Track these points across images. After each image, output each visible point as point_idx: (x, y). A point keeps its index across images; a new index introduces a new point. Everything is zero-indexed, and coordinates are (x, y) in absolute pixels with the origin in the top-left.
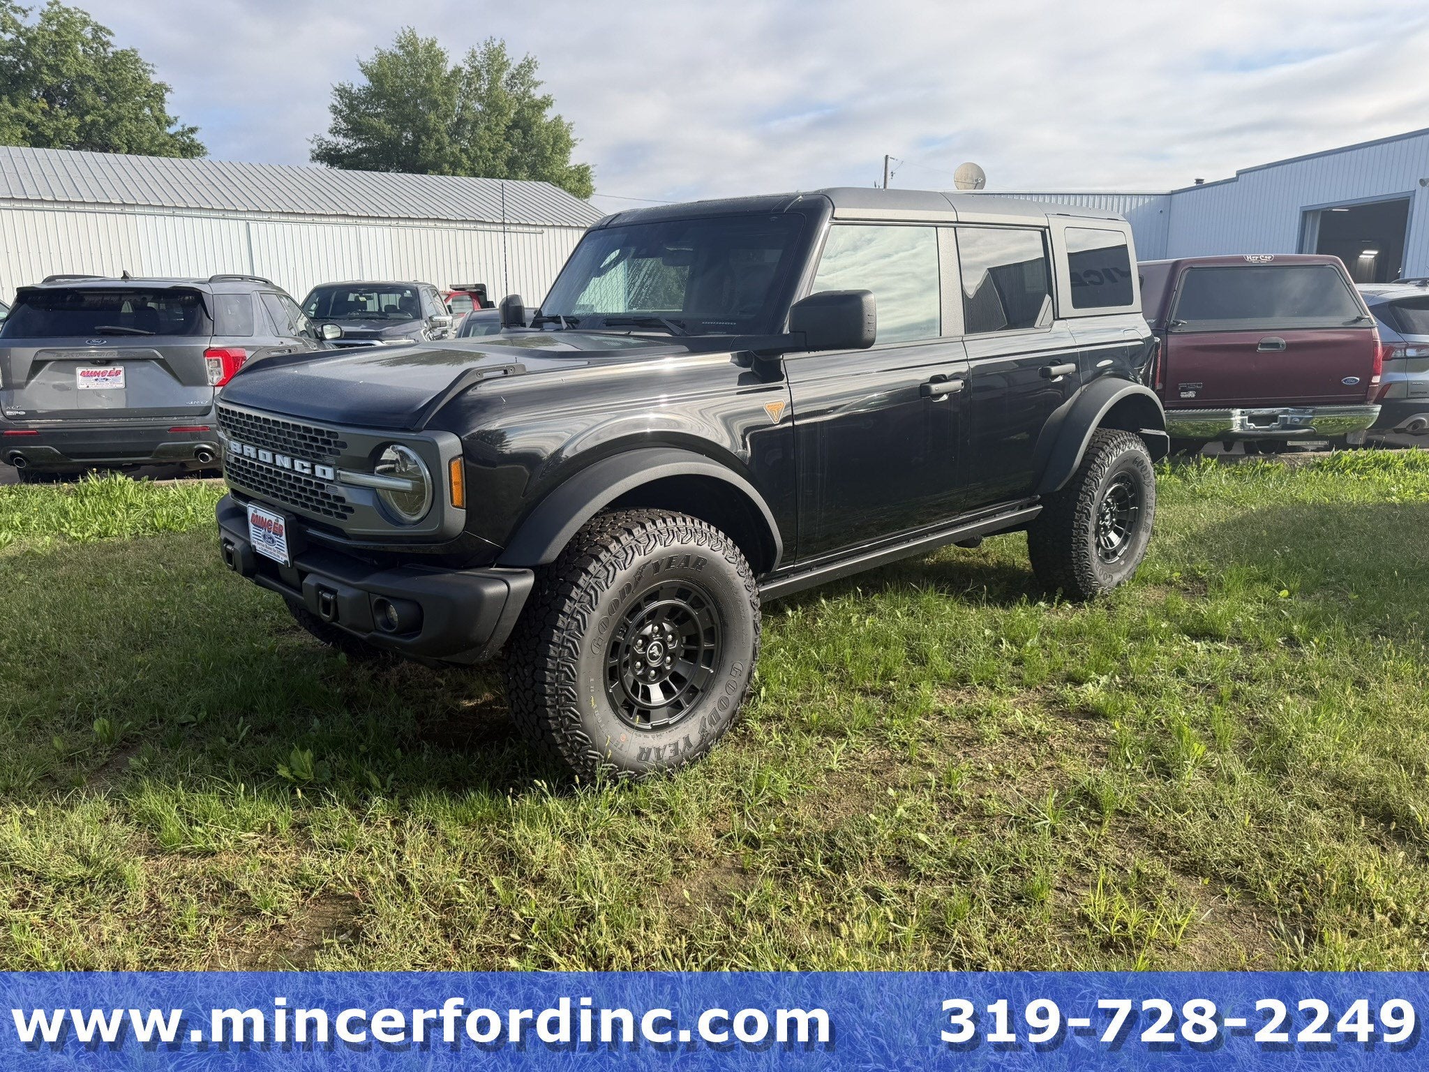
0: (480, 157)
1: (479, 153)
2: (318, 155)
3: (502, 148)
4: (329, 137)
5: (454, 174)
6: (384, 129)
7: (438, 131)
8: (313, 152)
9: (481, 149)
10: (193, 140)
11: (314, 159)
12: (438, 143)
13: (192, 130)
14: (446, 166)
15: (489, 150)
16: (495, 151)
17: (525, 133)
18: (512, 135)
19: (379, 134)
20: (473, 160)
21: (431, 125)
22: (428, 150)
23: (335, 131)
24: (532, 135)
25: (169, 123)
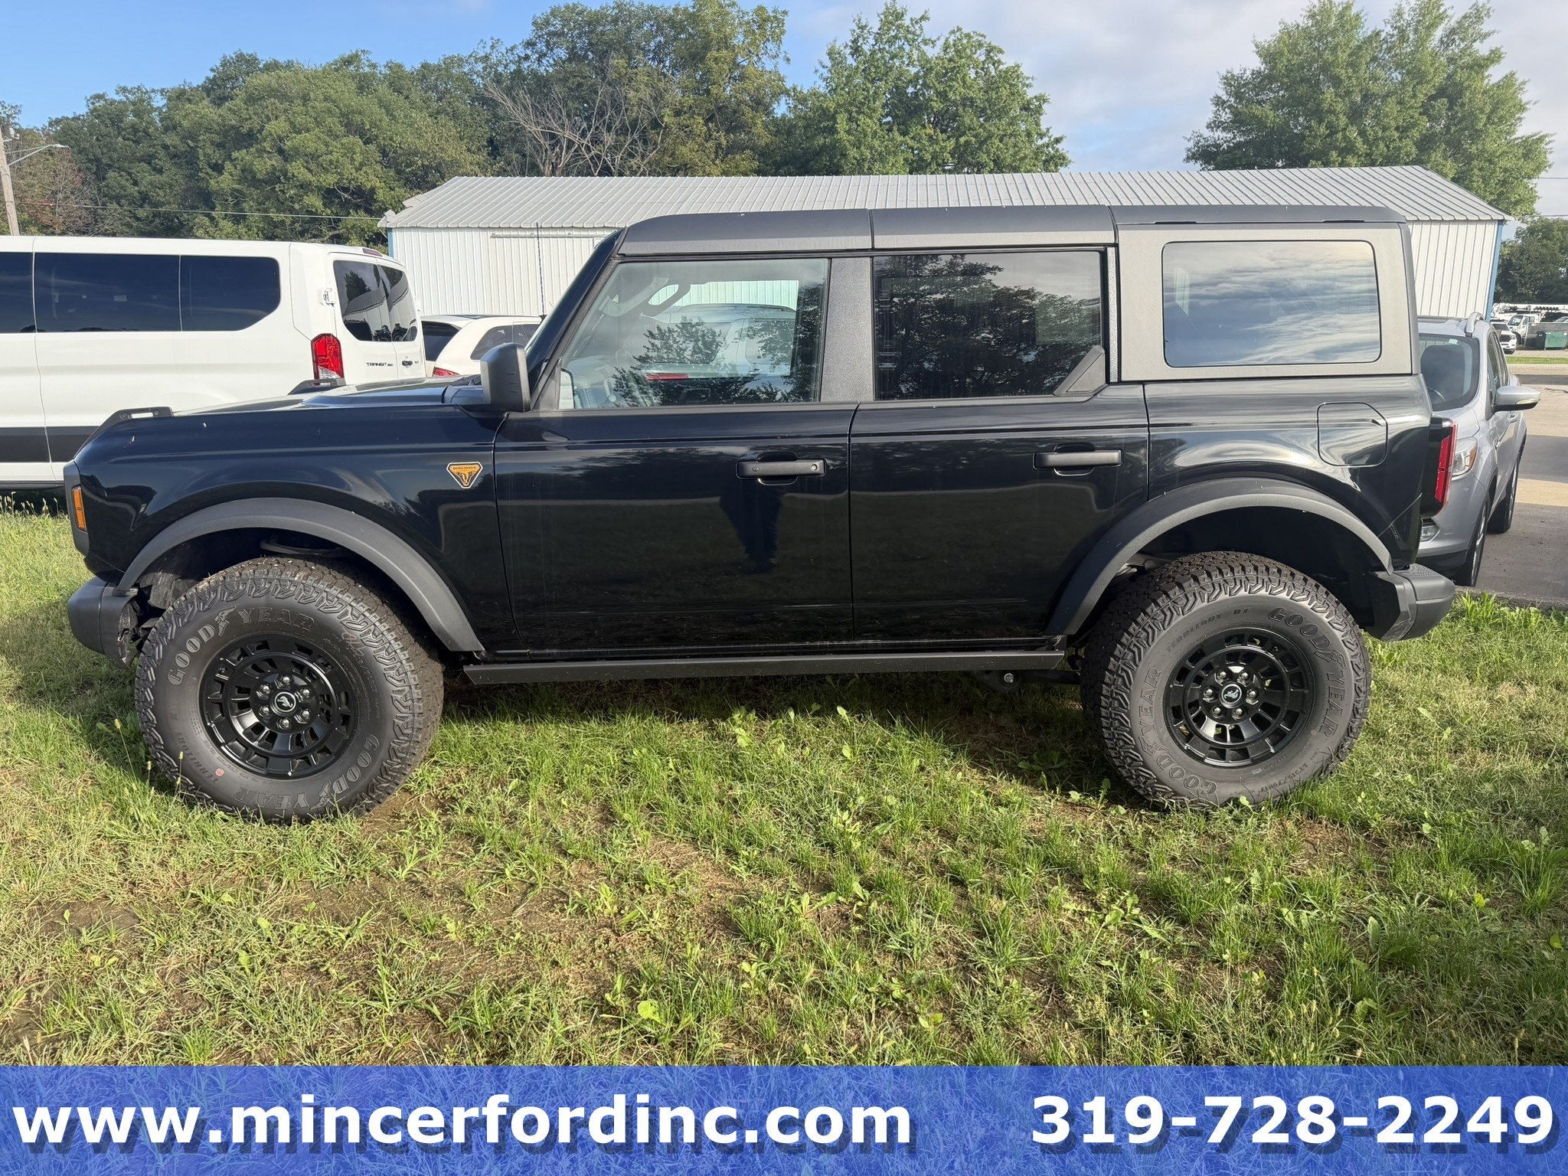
0: (1383, 138)
1: (1380, 134)
2: (1193, 154)
3: (1414, 125)
4: (1207, 133)
5: (1342, 165)
6: (1267, 117)
7: (1333, 112)
8: (1189, 150)
9: (1384, 129)
10: (1057, 151)
11: (1188, 159)
12: (1329, 126)
13: (1058, 141)
14: (1334, 154)
15: (1397, 129)
16: (1403, 130)
17: (1452, 103)
18: (1433, 107)
19: (1260, 122)
20: (1371, 144)
21: (1325, 106)
22: (1315, 137)
23: (1214, 125)
24: (1463, 105)
25: (1041, 136)
